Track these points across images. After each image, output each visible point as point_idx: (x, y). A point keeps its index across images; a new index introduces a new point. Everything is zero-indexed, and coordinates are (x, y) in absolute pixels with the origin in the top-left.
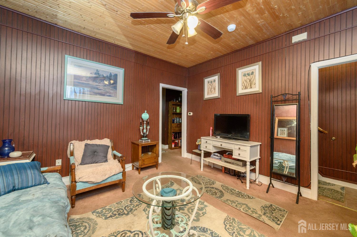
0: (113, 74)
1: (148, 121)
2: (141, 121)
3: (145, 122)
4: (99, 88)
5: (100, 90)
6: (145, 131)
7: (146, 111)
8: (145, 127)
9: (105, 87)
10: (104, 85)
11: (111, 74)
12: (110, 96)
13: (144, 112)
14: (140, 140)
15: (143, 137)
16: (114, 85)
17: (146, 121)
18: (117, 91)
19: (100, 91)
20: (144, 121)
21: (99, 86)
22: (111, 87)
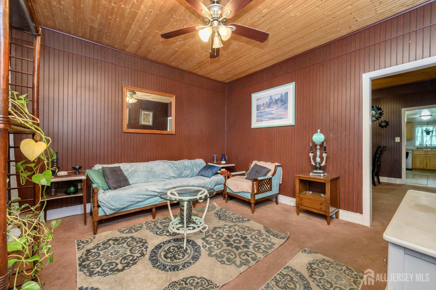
0: (283, 94)
1: (325, 145)
2: (311, 145)
3: (318, 147)
4: (272, 113)
5: (273, 114)
6: (318, 160)
7: (319, 131)
8: (318, 153)
9: (278, 110)
10: (276, 109)
11: (282, 94)
12: (281, 118)
13: (317, 132)
14: (312, 174)
15: (316, 168)
16: (285, 105)
17: (320, 146)
18: (287, 111)
19: (272, 116)
20: (316, 146)
21: (272, 111)
22: (283, 108)
